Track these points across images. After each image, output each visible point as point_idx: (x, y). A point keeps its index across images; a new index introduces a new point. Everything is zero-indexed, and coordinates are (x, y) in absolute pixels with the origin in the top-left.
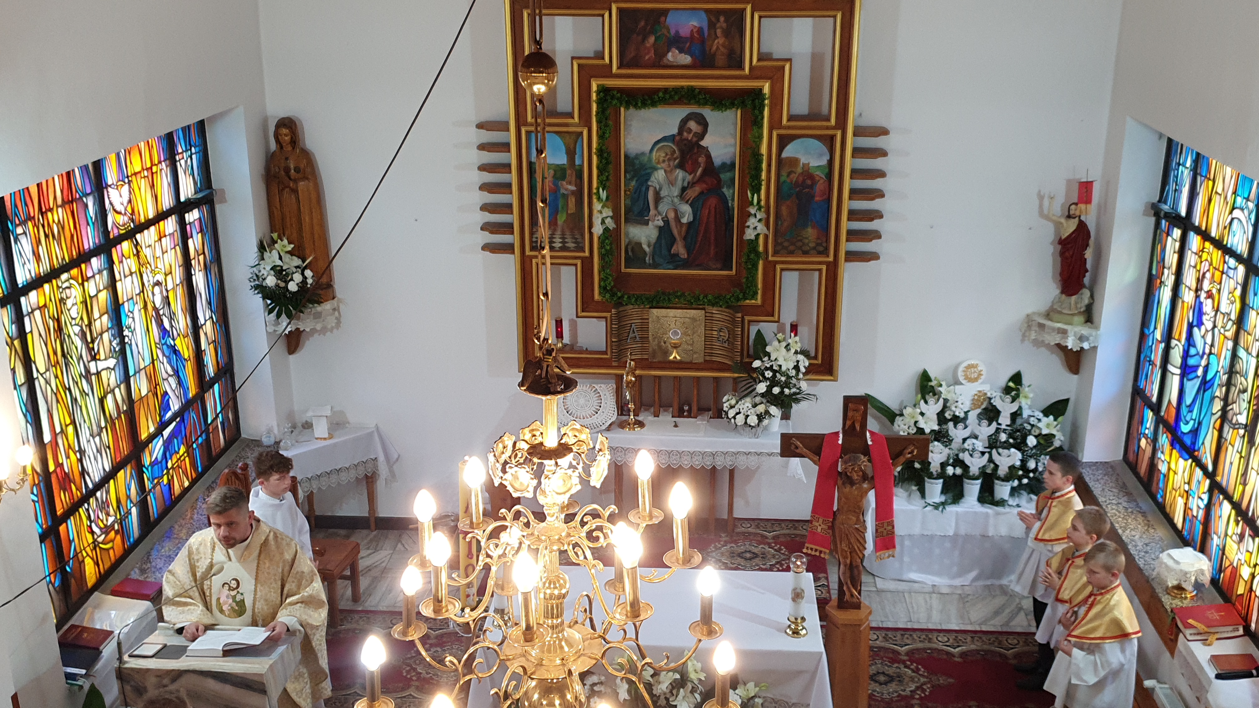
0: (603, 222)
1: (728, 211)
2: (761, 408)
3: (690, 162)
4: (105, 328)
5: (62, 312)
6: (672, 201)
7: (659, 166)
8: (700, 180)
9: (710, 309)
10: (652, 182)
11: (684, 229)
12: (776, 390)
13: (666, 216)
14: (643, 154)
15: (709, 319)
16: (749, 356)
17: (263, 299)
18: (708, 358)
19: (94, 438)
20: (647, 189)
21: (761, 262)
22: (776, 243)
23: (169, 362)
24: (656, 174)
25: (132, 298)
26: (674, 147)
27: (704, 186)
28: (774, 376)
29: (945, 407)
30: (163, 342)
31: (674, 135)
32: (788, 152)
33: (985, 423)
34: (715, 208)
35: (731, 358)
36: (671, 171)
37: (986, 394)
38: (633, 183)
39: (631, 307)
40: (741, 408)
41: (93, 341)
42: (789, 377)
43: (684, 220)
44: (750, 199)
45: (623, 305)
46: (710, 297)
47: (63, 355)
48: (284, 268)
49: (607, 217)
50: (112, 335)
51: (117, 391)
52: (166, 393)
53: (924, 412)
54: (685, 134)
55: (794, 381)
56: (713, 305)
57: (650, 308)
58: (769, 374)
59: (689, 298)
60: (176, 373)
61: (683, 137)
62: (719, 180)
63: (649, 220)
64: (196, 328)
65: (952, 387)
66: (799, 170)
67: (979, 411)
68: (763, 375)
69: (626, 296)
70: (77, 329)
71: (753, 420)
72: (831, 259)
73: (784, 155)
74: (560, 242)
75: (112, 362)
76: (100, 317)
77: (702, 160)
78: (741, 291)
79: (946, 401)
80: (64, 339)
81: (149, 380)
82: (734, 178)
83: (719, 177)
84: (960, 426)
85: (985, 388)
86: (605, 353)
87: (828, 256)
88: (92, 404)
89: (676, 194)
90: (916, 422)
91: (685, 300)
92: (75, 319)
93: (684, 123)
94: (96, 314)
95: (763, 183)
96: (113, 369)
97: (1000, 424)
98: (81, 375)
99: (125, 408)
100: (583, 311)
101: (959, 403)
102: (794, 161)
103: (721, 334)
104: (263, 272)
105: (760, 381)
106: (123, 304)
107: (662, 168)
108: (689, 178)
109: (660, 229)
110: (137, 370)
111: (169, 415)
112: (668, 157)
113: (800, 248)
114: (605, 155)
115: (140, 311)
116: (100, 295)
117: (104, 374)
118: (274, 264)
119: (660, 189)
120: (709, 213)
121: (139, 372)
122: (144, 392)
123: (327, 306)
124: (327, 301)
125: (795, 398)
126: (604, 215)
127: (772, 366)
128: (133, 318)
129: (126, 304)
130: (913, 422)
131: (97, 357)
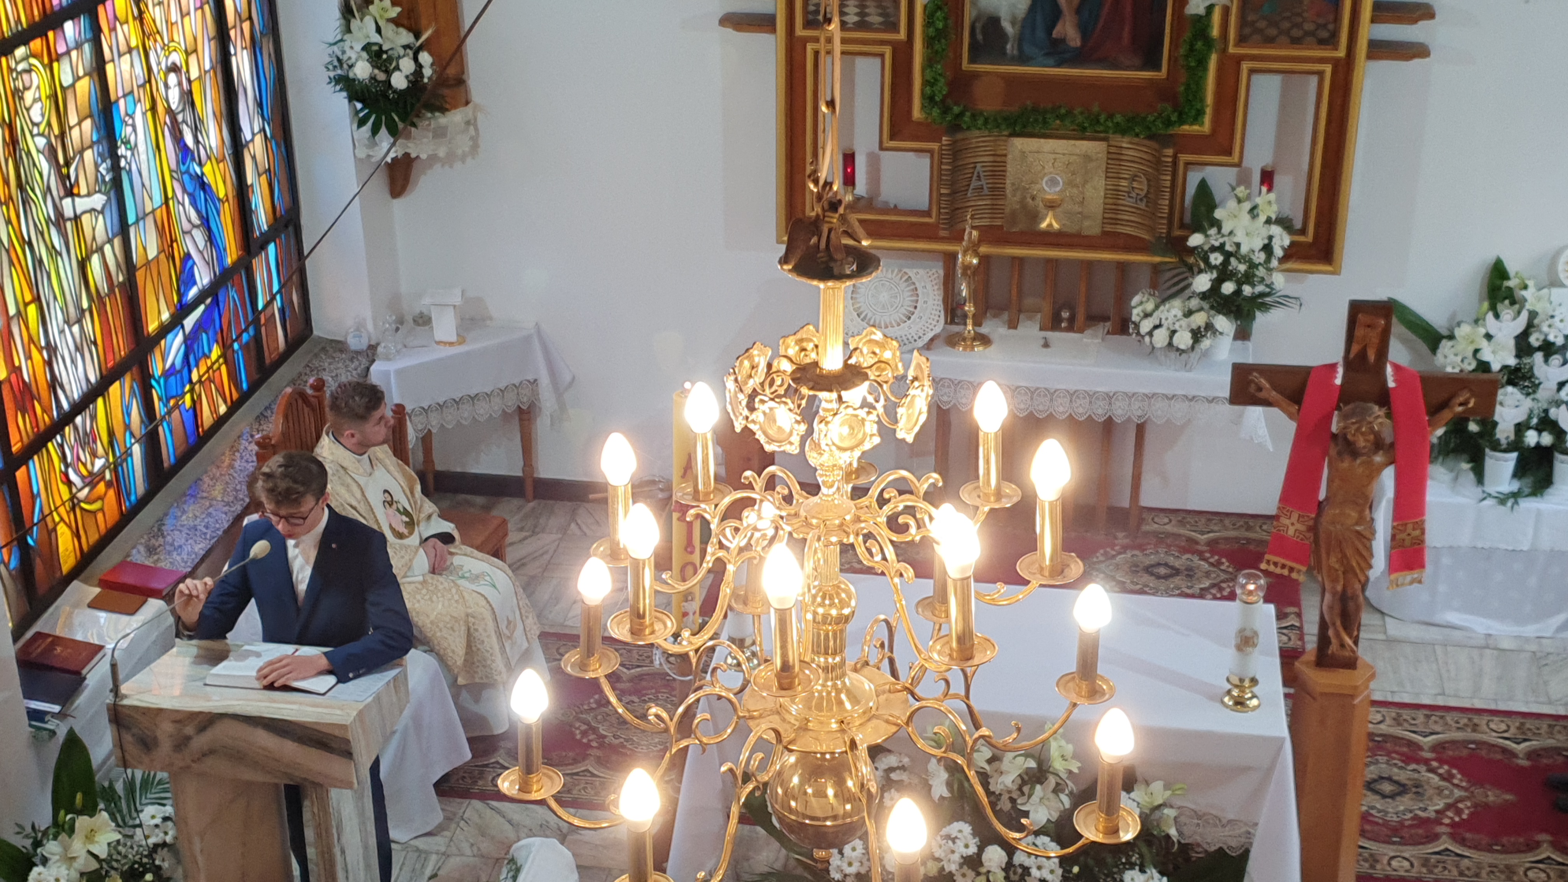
2: (1199, 319)
4: (87, 142)
5: (16, 112)
9: (1116, 140)
12: (1228, 288)
15: (1114, 157)
16: (1182, 226)
17: (350, 101)
18: (1109, 228)
19: (70, 327)
21: (1214, 57)
22: (1243, 23)
23: (194, 203)
25: (132, 92)
28: (1226, 262)
29: (1530, 326)
30: (183, 168)
35: (1151, 229)
39: (977, 133)
40: (1163, 318)
41: (68, 164)
42: (1253, 266)
45: (962, 129)
46: (1118, 119)
47: (20, 186)
48: (384, 48)
50: (99, 154)
51: (107, 248)
52: (188, 256)
53: (1491, 333)
55: (1261, 272)
56: (1122, 133)
57: (1011, 135)
58: (1217, 259)
59: (1080, 119)
60: (205, 223)
64: (237, 146)
65: (1545, 291)
68: (1206, 260)
69: (968, 115)
70: (41, 142)
71: (1183, 339)
72: (1341, 53)
74: (858, 14)
75: (98, 200)
76: (79, 123)
78: (1175, 108)
79: (1533, 315)
80: (21, 157)
81: (161, 232)
84: (1556, 359)
86: (928, 214)
87: (1336, 48)
88: (67, 269)
90: (1476, 351)
91: (1073, 122)
92: (37, 125)
94: (73, 119)
96: (102, 212)
98: (48, 220)
99: (121, 279)
100: (893, 138)
101: (1557, 319)
103: (1136, 185)
104: (349, 53)
105: (1200, 271)
106: (118, 100)
110: (141, 215)
111: (193, 292)
113: (1287, 32)
115: (144, 114)
116: (79, 85)
117: (86, 219)
118: (368, 41)
121: (143, 218)
122: (152, 253)
123: (456, 117)
124: (455, 107)
125: (1260, 303)
127: (1223, 245)
128: (134, 126)
129: (122, 102)
130: (1470, 350)
131: (75, 191)
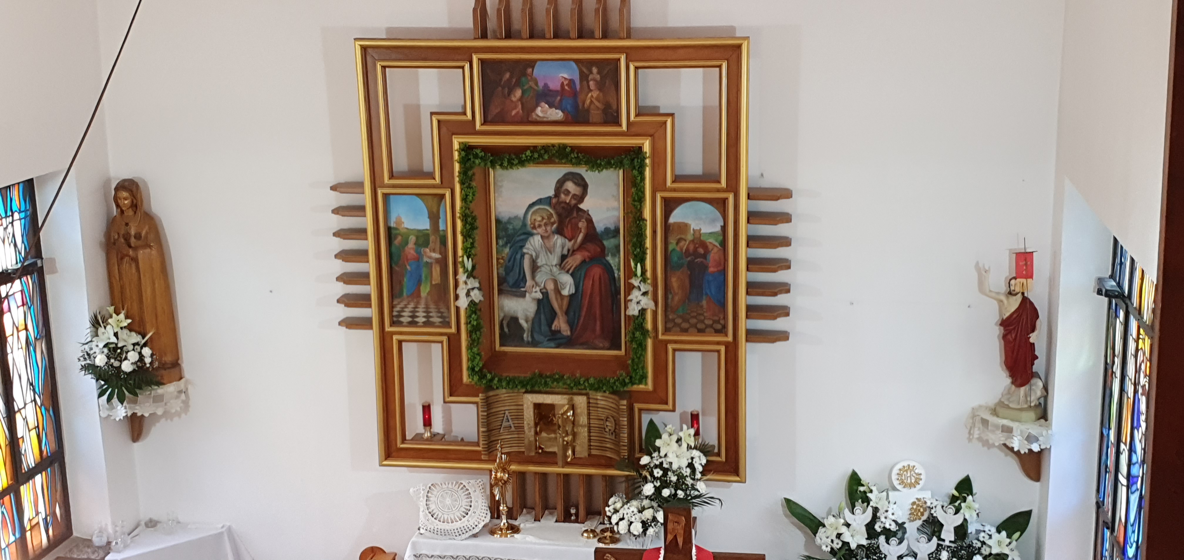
0: (468, 294)
1: (613, 282)
2: (648, 514)
3: (569, 226)
6: (551, 271)
7: (535, 231)
8: (581, 247)
9: (592, 393)
10: (528, 249)
11: (565, 302)
12: (666, 492)
13: (545, 287)
14: (516, 218)
15: (593, 406)
16: (638, 451)
18: (594, 452)
20: (523, 255)
21: (650, 342)
22: (666, 320)
24: (531, 239)
26: (551, 211)
27: (586, 254)
28: (665, 474)
29: (874, 518)
31: (550, 198)
32: (676, 217)
33: (924, 539)
34: (600, 278)
35: (618, 453)
36: (548, 237)
37: (926, 503)
38: (507, 250)
39: (504, 391)
40: (625, 513)
42: (681, 477)
43: (565, 292)
44: (634, 270)
45: (493, 389)
46: (592, 380)
48: (120, 345)
49: (473, 289)
53: (849, 522)
54: (563, 196)
55: (689, 482)
56: (597, 390)
57: (527, 392)
58: (658, 473)
59: (568, 382)
61: (560, 200)
62: (603, 248)
63: (526, 291)
64: (10, 412)
65: (885, 494)
66: (690, 237)
67: (919, 523)
68: (652, 474)
69: (496, 379)
71: (636, 528)
72: (730, 338)
73: (672, 220)
74: (424, 317)
77: (582, 225)
78: (628, 374)
79: (876, 510)
82: (619, 245)
83: (603, 245)
85: (926, 496)
86: (477, 444)
87: (726, 335)
89: (555, 263)
90: (840, 535)
91: (564, 384)
93: (560, 183)
95: (649, 252)
97: (944, 540)
100: (451, 395)
101: (892, 514)
102: (683, 227)
103: (608, 424)
104: (95, 349)
105: (648, 481)
107: (538, 234)
108: (569, 244)
109: (539, 302)
112: (545, 221)
113: (695, 326)
114: (469, 219)
118: (108, 341)
119: (537, 257)
120: (593, 285)
123: (169, 389)
124: (170, 382)
125: (692, 503)
126: (470, 286)
127: (662, 463)
130: (835, 534)
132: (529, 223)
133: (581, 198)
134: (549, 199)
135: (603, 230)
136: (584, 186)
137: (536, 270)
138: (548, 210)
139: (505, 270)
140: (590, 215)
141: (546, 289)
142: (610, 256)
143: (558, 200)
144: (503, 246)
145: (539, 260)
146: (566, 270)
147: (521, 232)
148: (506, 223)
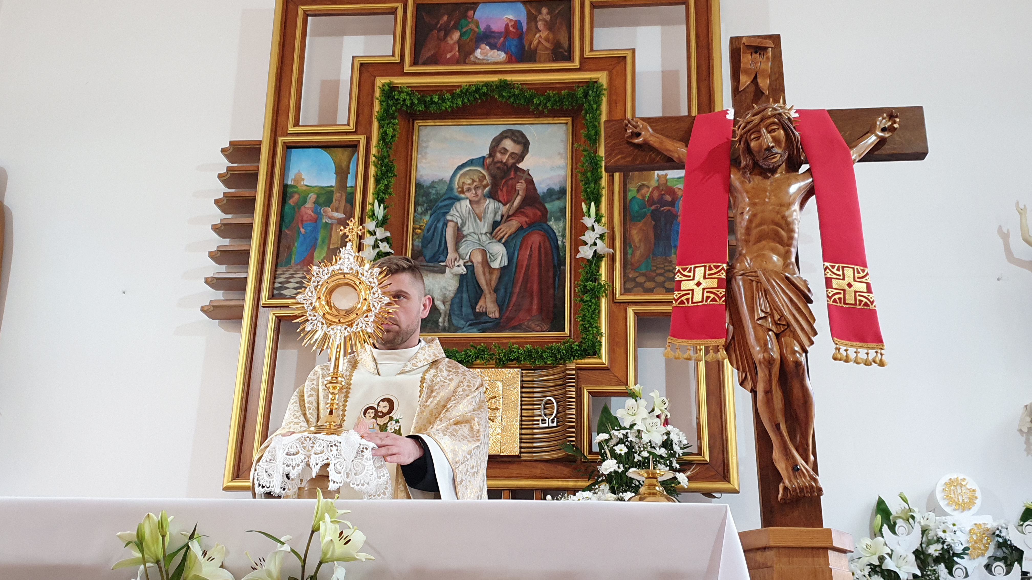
0: (375, 246)
1: (557, 249)
3: (504, 189)
6: (479, 239)
8: (518, 212)
10: (453, 215)
11: (495, 276)
13: (470, 260)
14: (441, 181)
15: (527, 386)
20: (446, 224)
21: (604, 301)
24: (457, 205)
26: (483, 172)
27: (524, 219)
31: (484, 158)
34: (540, 246)
43: (496, 265)
44: (585, 210)
49: (382, 240)
54: (498, 155)
61: (496, 160)
66: (654, 184)
77: (521, 186)
82: (565, 208)
83: (545, 208)
89: (484, 230)
103: (547, 412)
108: (503, 209)
109: (462, 277)
112: (475, 184)
113: (662, 285)
119: (464, 224)
120: (530, 255)
126: (379, 236)
132: (457, 186)
133: (521, 158)
134: (482, 160)
135: (545, 191)
136: (525, 144)
137: (461, 240)
138: (481, 173)
139: (422, 242)
140: (530, 176)
141: (472, 262)
142: (553, 220)
143: (493, 160)
144: (421, 214)
145: (465, 228)
146: (498, 238)
147: (446, 196)
148: (428, 188)
